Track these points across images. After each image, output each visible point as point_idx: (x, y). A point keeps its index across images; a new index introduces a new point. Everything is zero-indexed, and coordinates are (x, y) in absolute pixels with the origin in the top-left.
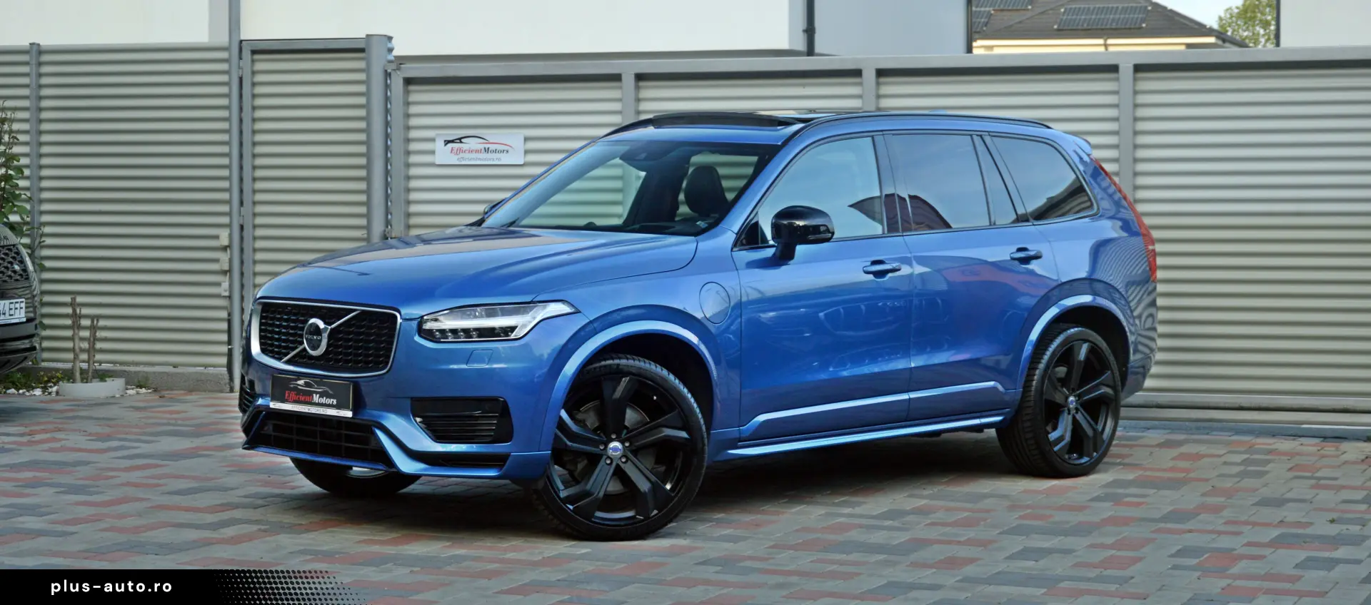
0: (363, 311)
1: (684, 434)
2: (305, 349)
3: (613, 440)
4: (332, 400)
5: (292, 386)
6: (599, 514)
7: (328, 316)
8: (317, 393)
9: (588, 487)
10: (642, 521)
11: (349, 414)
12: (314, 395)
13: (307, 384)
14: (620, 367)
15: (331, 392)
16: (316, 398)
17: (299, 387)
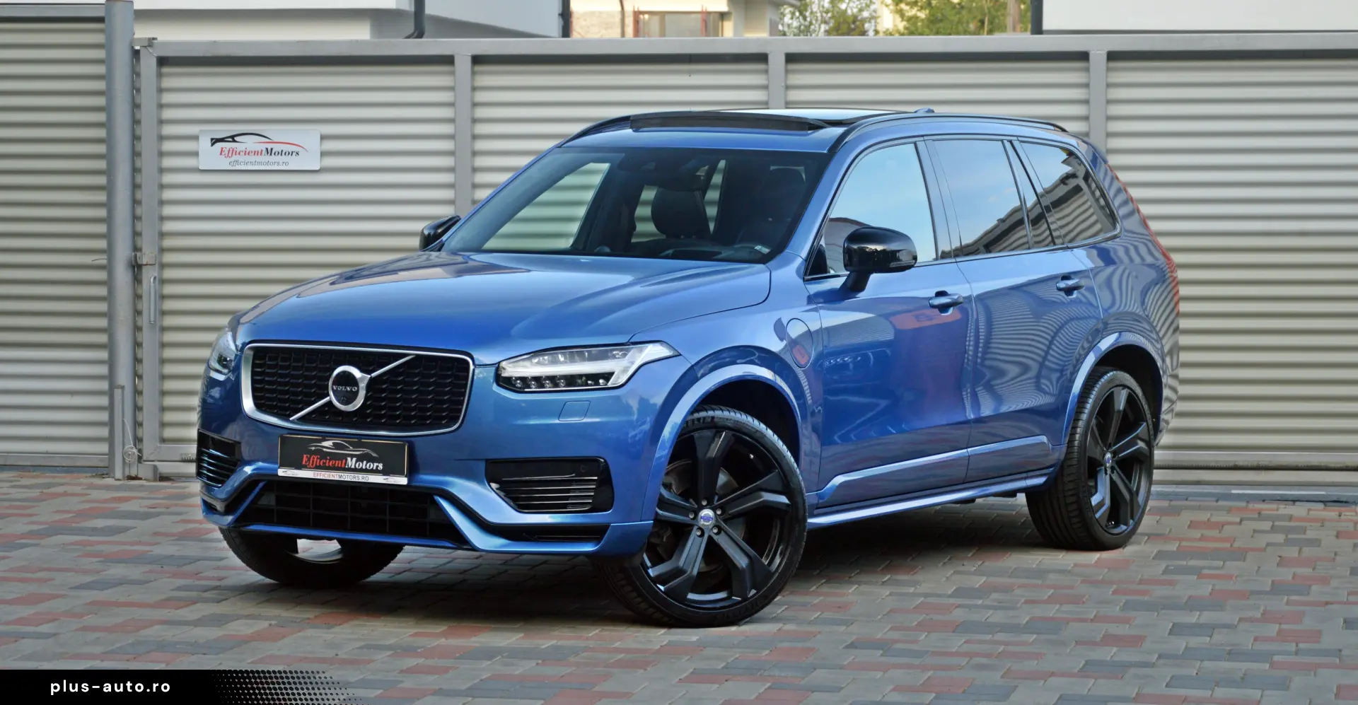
0: (417, 355)
1: (783, 499)
2: (330, 403)
3: (702, 508)
4: (376, 464)
5: (313, 448)
6: (691, 596)
7: (365, 362)
8: (352, 456)
9: (681, 563)
10: (739, 602)
11: (403, 481)
12: (349, 459)
13: (336, 446)
14: (715, 420)
15: (374, 455)
16: (351, 463)
17: (325, 450)
